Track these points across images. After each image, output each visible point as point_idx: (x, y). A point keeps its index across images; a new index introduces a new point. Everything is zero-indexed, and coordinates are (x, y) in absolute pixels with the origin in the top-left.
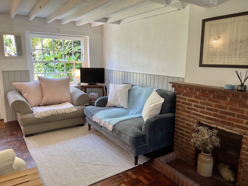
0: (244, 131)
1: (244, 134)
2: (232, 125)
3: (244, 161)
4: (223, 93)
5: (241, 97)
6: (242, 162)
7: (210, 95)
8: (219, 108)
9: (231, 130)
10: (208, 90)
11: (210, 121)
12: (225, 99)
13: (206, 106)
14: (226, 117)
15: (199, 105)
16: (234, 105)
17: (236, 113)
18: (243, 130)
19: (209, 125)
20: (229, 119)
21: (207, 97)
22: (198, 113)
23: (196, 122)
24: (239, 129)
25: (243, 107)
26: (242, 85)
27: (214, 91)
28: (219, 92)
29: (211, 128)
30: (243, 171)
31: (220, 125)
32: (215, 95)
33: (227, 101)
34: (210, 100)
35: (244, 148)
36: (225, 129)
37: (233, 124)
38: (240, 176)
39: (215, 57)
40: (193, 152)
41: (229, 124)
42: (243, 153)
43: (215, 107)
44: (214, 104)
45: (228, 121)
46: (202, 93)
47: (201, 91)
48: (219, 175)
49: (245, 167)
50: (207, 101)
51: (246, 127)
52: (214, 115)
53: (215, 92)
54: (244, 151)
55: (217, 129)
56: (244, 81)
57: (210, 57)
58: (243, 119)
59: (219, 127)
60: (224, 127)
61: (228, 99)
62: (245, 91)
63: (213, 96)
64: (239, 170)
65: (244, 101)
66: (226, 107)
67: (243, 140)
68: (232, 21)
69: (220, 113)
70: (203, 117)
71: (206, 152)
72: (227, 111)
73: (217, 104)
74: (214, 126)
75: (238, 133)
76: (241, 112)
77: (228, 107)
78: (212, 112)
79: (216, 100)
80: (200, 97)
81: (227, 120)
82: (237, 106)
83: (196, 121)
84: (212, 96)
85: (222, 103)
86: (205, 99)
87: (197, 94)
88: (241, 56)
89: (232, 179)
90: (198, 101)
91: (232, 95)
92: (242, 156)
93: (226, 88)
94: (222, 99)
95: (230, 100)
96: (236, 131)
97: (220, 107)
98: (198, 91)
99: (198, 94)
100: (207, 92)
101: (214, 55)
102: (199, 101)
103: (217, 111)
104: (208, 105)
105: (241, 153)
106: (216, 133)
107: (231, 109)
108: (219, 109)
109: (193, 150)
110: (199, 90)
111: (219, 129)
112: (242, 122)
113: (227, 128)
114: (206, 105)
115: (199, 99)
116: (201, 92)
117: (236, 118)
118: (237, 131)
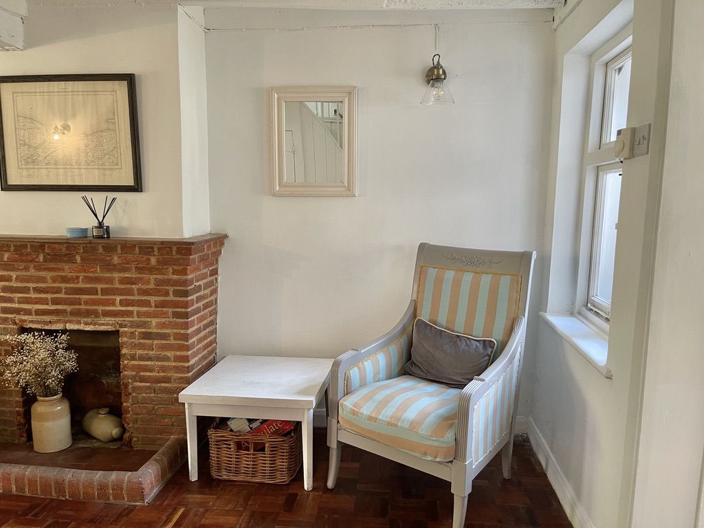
0: (119, 320)
1: (121, 326)
2: (95, 314)
3: (130, 381)
4: (65, 245)
5: (101, 250)
6: (126, 386)
7: (37, 257)
8: (62, 283)
9: (95, 324)
10: (29, 246)
11: (47, 318)
12: (71, 260)
13: (31, 285)
14: (79, 299)
15: (15, 285)
16: (93, 270)
17: (99, 286)
18: (117, 319)
19: (46, 327)
20: (86, 303)
21: (31, 261)
22: (16, 305)
23: (13, 329)
24: (110, 319)
25: (109, 270)
26: (101, 225)
27: (44, 246)
28: (57, 246)
29: (50, 333)
30: (132, 404)
31: (70, 322)
32: (49, 254)
33: (75, 265)
34: (38, 268)
35: (125, 354)
36: (82, 327)
37: (97, 310)
38: (129, 415)
39: (37, 167)
40: (17, 409)
41: (88, 313)
42: (125, 366)
43: (54, 281)
44: (48, 275)
45: (86, 307)
46: (17, 254)
47: (12, 249)
48: (90, 436)
49: (134, 394)
50: (32, 272)
51: (121, 310)
52: (55, 302)
53: (47, 246)
54: (126, 362)
55: (64, 331)
56: (104, 217)
57: (24, 166)
58: (114, 295)
59: (69, 326)
60: (79, 323)
61: (78, 258)
62: (108, 237)
63: (44, 257)
64: (125, 404)
65: (108, 258)
66: (78, 277)
67: (120, 339)
68: (60, 90)
69: (66, 293)
70: (28, 312)
71: (48, 392)
72: (81, 285)
73: (56, 274)
74: (59, 327)
75: (110, 328)
76: (107, 283)
77: (82, 275)
78: (49, 296)
79: (51, 265)
80: (13, 265)
81: (83, 307)
82: (98, 272)
83: (15, 327)
84: (41, 258)
85: (67, 270)
86: (26, 269)
87: (5, 259)
88: (89, 167)
89: (115, 432)
90: (11, 276)
91: (83, 248)
92: (126, 373)
93: (69, 235)
94: (65, 262)
95: (82, 259)
96: (105, 324)
97: (65, 280)
98: (5, 249)
99: (8, 258)
100: (29, 250)
101: (33, 162)
102: (14, 275)
103: (58, 291)
104: (37, 282)
105: (121, 366)
106: (65, 341)
107: (88, 279)
108: (63, 285)
109: (17, 402)
110: (8, 246)
111: (70, 330)
112: (113, 304)
113: (86, 324)
114: (33, 282)
115: (13, 269)
116: (15, 251)
117: (99, 297)
118: (107, 325)
